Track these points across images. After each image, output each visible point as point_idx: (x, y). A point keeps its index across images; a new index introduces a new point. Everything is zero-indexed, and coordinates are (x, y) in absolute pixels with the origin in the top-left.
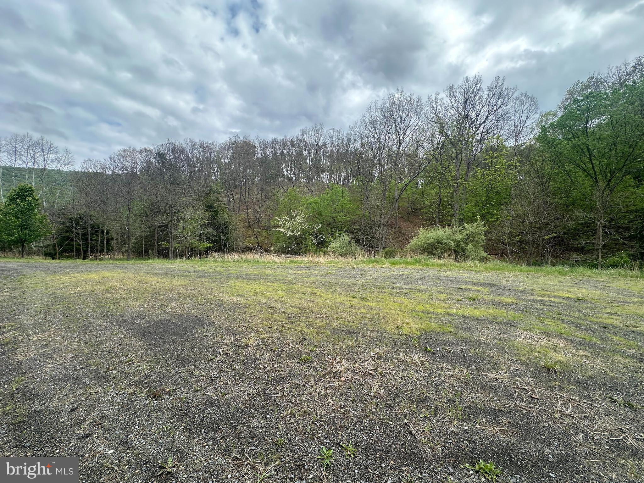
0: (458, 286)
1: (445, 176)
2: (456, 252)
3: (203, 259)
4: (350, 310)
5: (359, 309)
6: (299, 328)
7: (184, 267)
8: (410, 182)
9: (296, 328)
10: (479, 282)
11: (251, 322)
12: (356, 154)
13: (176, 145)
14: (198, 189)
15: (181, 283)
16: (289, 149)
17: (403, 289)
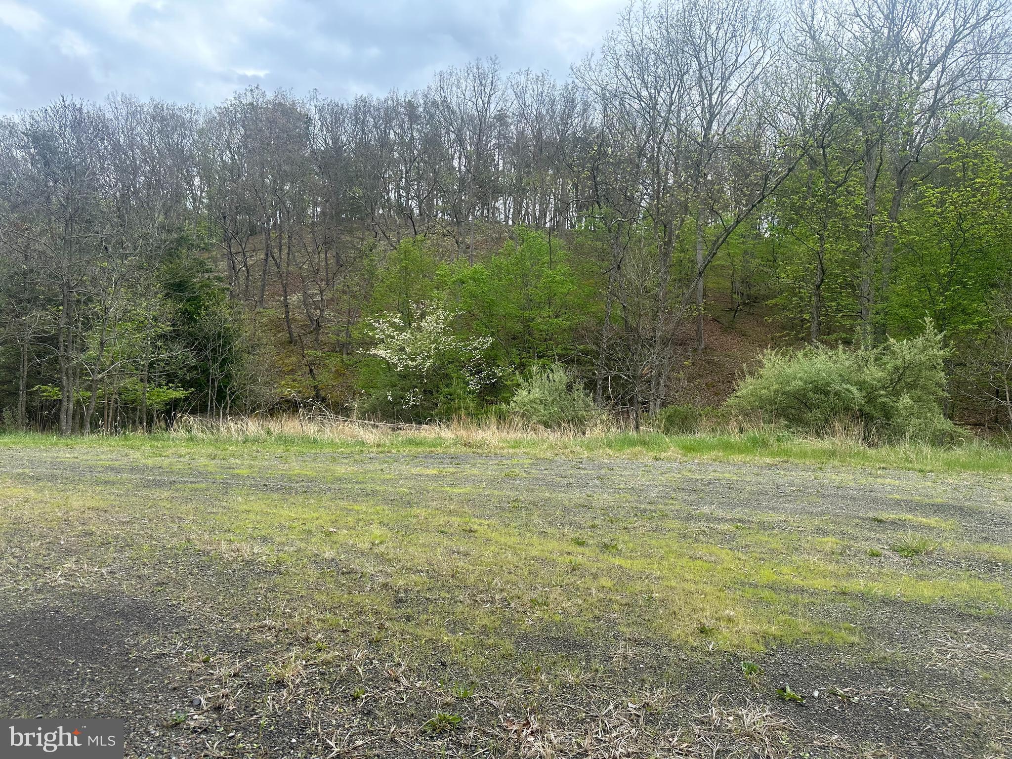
0: (871, 515)
1: (837, 205)
2: (866, 417)
3: (158, 434)
4: (569, 579)
5: (595, 576)
6: (426, 633)
7: (102, 457)
8: (738, 222)
9: (419, 631)
10: (931, 501)
11: (291, 616)
12: (590, 145)
13: (85, 111)
14: (144, 237)
15: (93, 503)
16: (403, 129)
17: (719, 520)
